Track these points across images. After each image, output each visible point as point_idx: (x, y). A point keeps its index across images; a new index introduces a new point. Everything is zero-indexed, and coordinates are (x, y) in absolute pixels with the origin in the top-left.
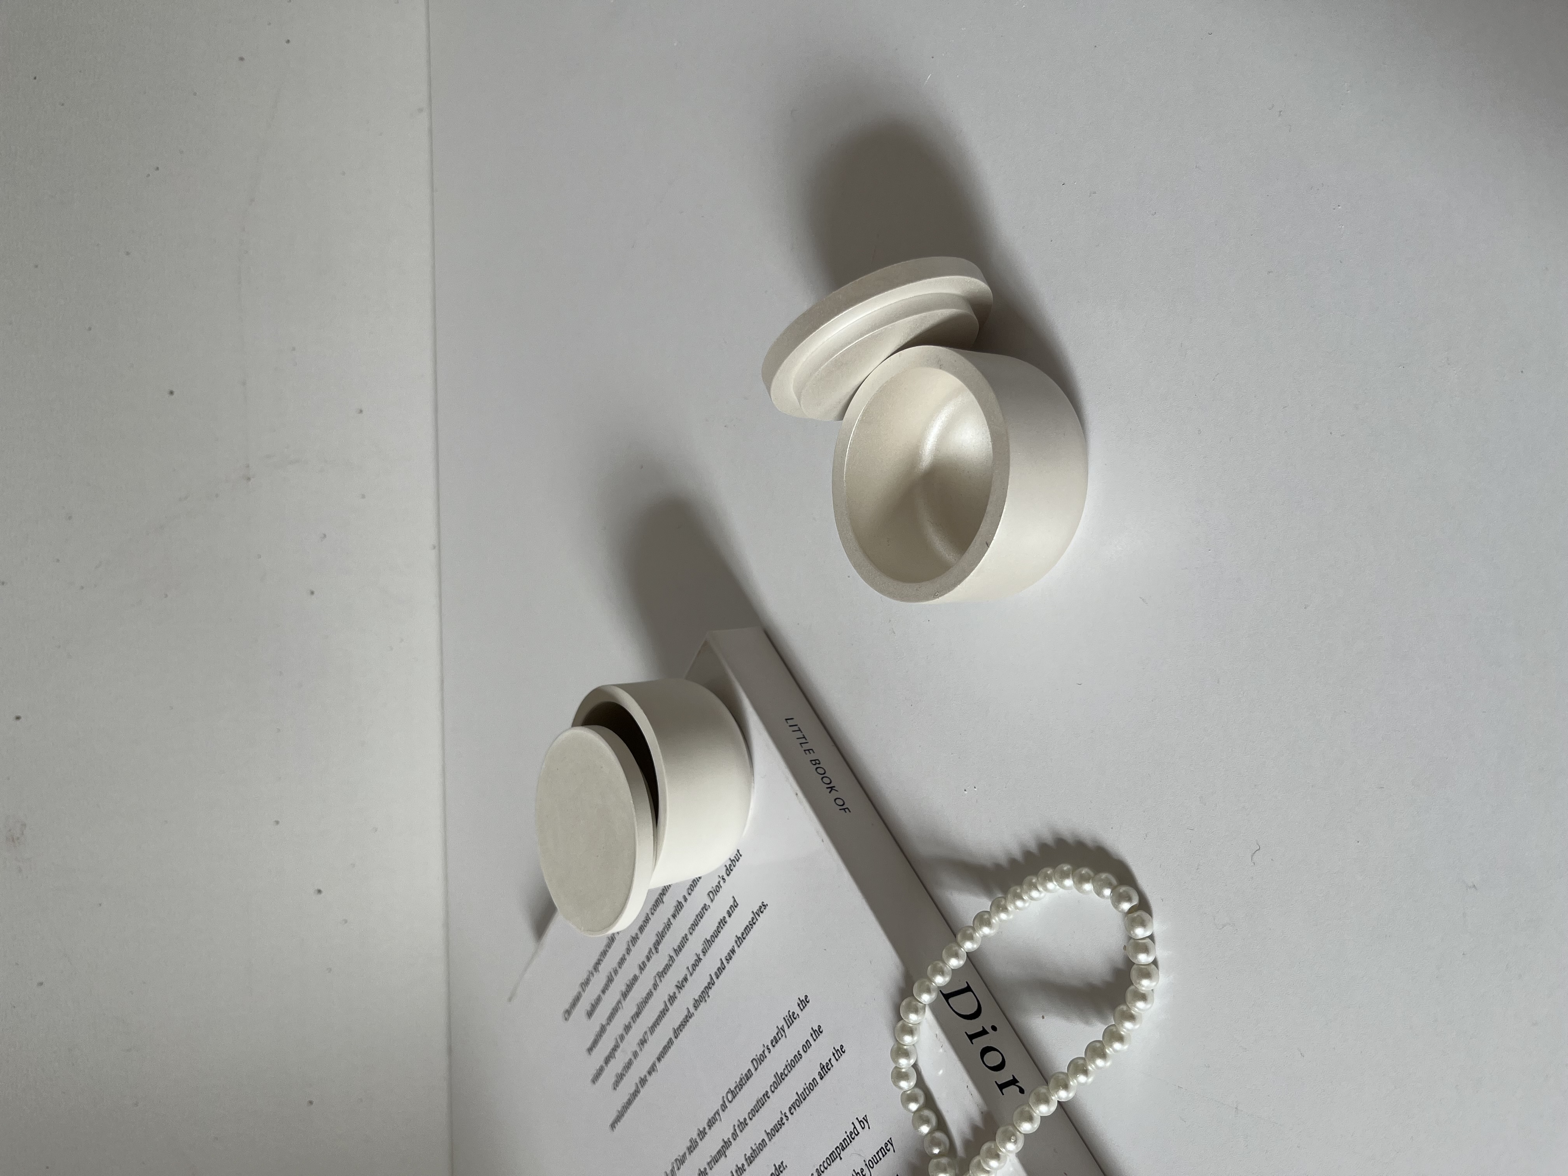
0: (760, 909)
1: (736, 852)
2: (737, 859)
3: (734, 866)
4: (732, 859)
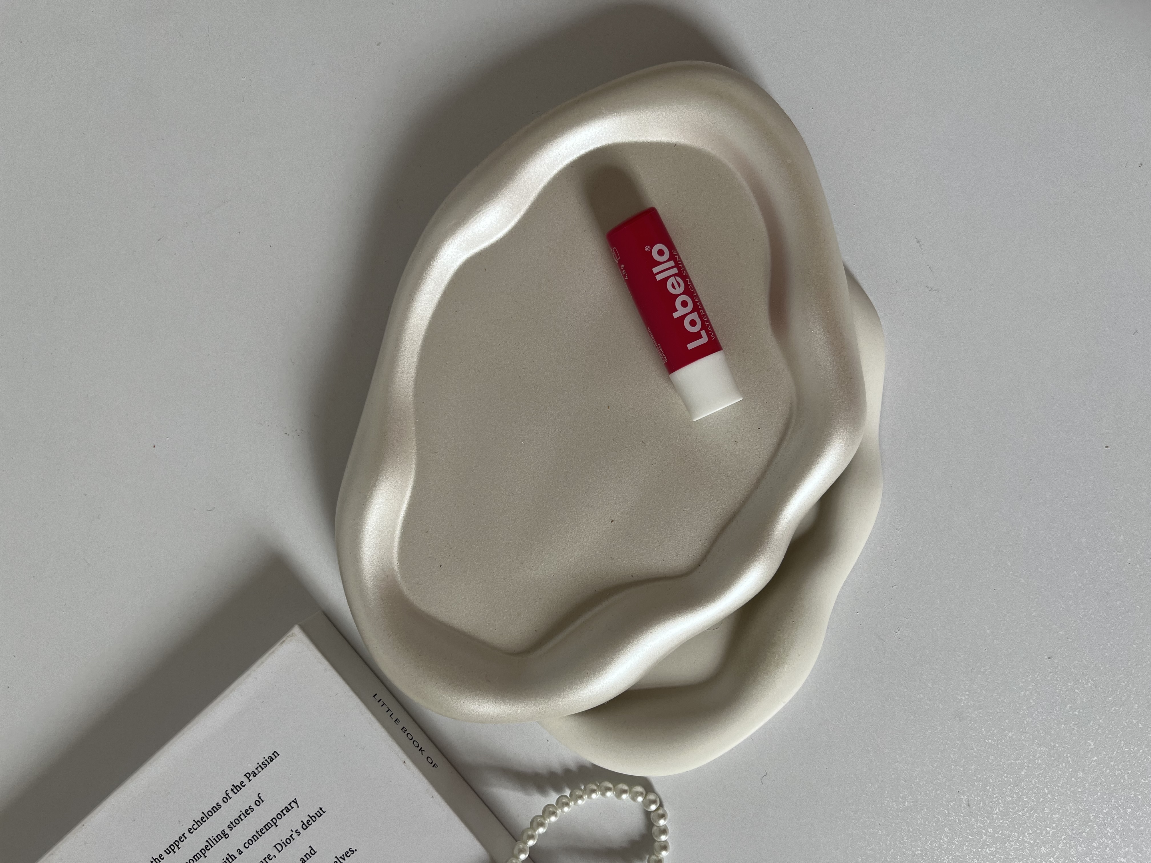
0: (346, 855)
1: (319, 810)
2: (319, 815)
3: (314, 821)
4: (311, 816)
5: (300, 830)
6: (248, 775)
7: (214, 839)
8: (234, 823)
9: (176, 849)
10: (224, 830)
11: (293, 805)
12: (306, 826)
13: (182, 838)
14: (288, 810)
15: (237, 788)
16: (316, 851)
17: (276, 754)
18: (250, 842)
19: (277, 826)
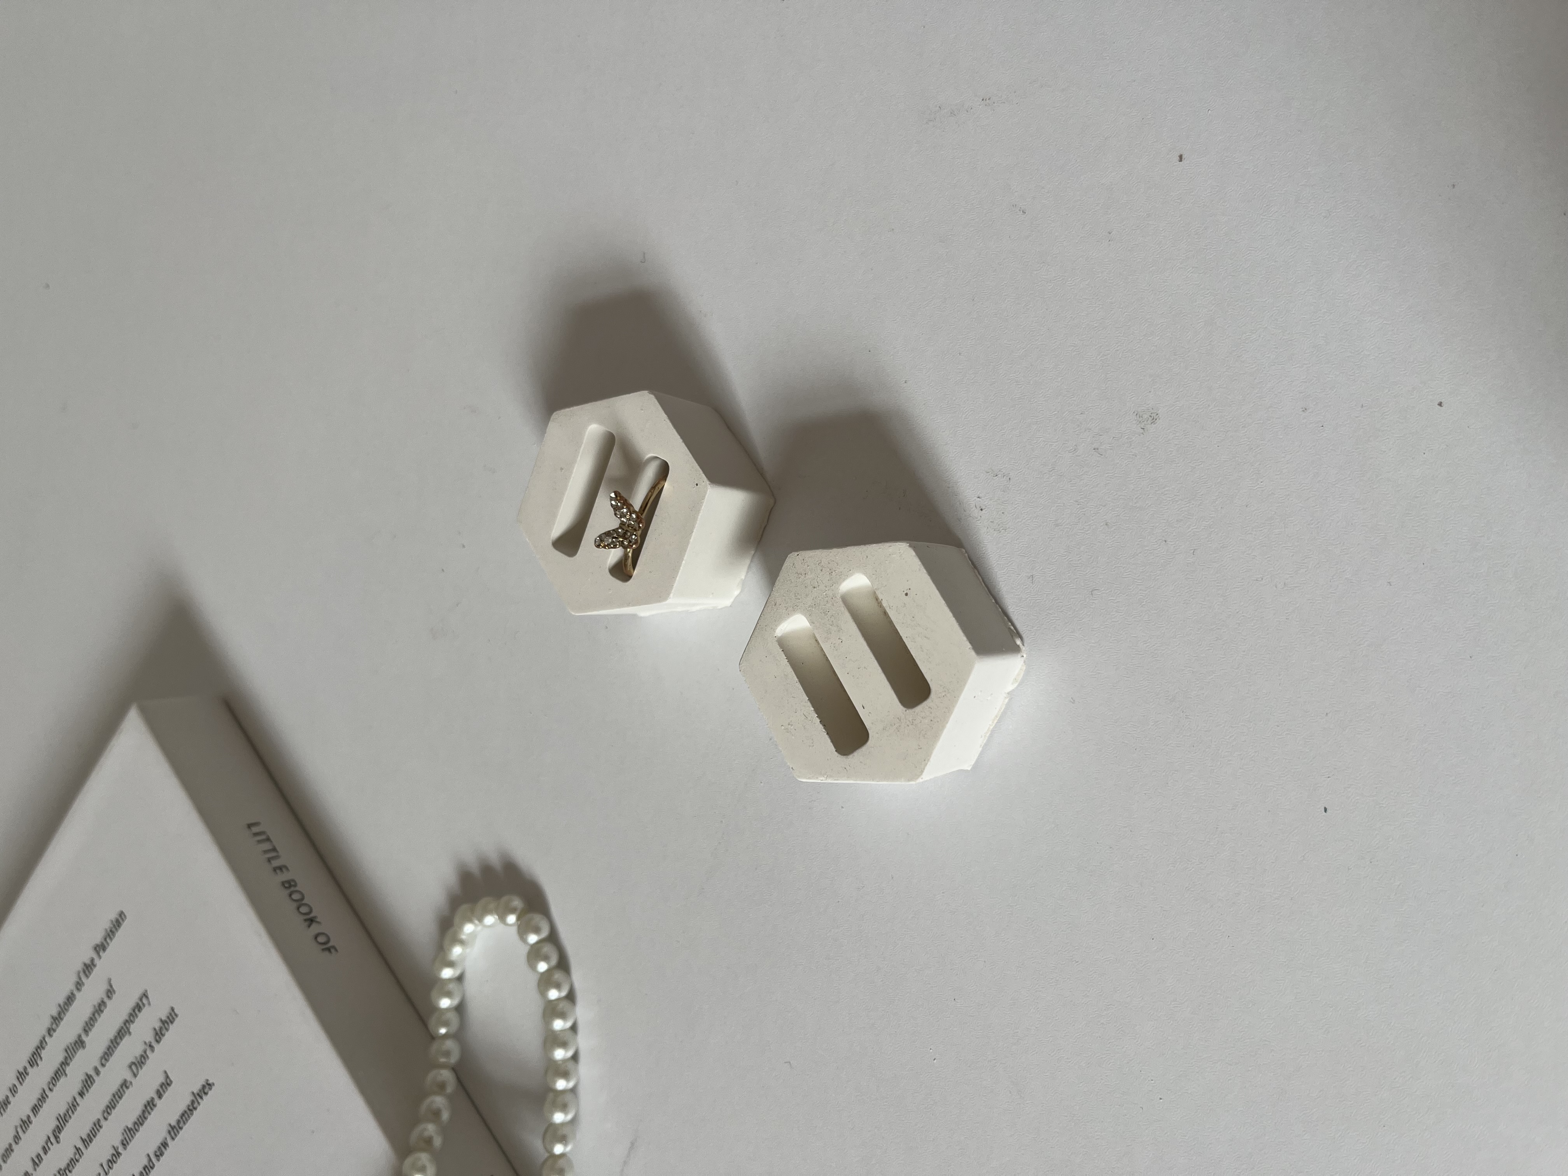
0: (203, 1089)
1: (172, 1011)
2: (172, 1019)
3: (166, 1030)
4: (163, 1020)
5: (154, 1044)
6: (98, 949)
7: (73, 1048)
8: (89, 1025)
9: (38, 1062)
10: (80, 1036)
11: (145, 1001)
12: (159, 1035)
13: (42, 1045)
14: (140, 1009)
15: (88, 968)
16: (172, 1079)
17: (122, 914)
18: (106, 1056)
19: (130, 1033)
